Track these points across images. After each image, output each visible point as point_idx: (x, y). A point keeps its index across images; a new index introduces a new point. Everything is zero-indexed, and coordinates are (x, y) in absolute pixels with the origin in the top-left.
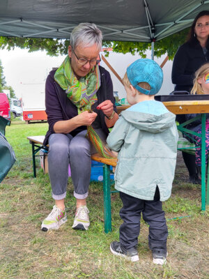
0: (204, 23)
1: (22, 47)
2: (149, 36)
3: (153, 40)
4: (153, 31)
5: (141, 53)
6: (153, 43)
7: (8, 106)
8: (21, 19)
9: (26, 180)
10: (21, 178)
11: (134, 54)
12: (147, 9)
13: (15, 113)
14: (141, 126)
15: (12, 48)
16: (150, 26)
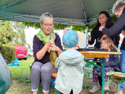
0: (101, 17)
1: (32, 27)
2: (86, 24)
3: (87, 25)
4: (87, 22)
5: (83, 32)
6: (87, 27)
7: (26, 52)
8: (30, 15)
9: (27, 84)
10: (25, 83)
11: (81, 32)
12: (85, 12)
13: (30, 55)
14: (65, 62)
15: (28, 27)
16: (86, 20)
